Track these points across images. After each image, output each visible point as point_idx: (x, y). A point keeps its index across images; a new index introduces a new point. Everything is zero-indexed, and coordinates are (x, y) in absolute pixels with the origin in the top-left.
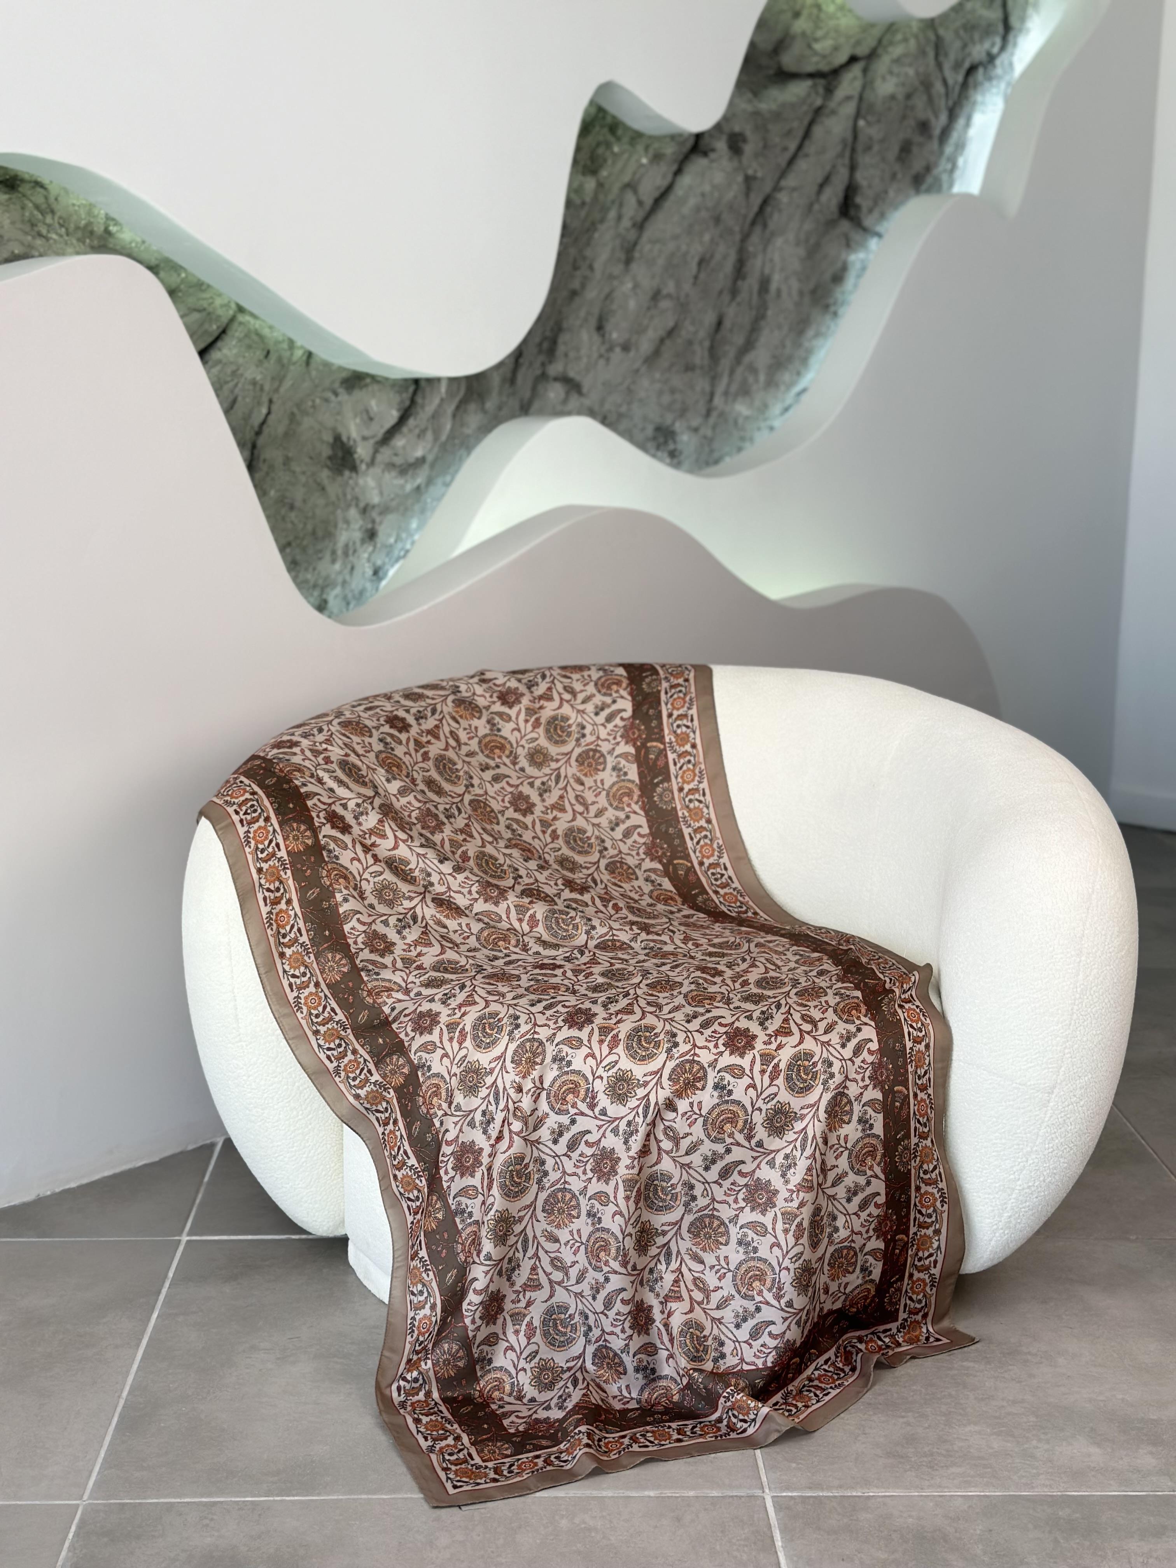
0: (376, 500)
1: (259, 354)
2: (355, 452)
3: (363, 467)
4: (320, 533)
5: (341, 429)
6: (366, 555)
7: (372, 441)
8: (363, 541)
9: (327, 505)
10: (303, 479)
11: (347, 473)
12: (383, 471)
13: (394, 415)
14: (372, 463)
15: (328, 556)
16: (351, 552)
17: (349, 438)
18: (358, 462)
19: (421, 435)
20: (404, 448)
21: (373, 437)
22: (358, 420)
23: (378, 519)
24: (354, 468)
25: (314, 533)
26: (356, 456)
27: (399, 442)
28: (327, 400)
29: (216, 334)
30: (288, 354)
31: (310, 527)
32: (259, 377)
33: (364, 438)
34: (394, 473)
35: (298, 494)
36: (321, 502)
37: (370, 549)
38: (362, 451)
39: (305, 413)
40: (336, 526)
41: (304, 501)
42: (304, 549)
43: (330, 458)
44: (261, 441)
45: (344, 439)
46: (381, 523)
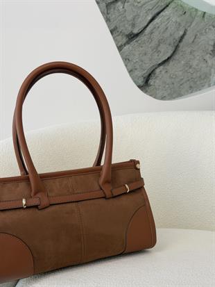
1: (181, 13)
4: (203, 77)
9: (207, 67)
10: (198, 57)
15: (207, 85)
25: (200, 77)
29: (163, 7)
30: (195, 13)
31: (198, 75)
32: (178, 20)
35: (194, 63)
36: (204, 65)
39: (201, 34)
40: (210, 75)
41: (197, 65)
42: (195, 83)
44: (181, 45)
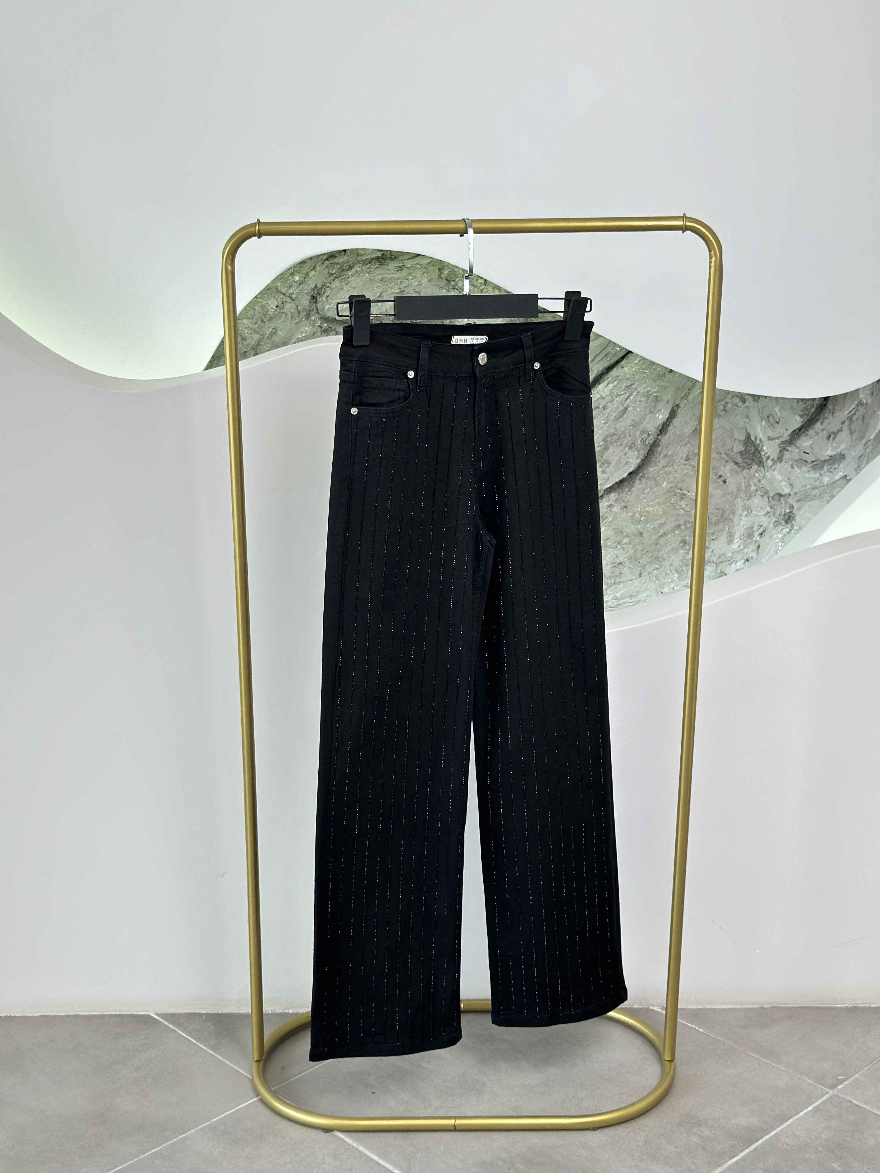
0: (786, 490)
2: (762, 450)
3: (770, 463)
5: (749, 430)
6: (780, 536)
7: (778, 442)
8: (776, 524)
11: (755, 467)
12: (792, 467)
13: (797, 421)
14: (780, 459)
16: (756, 534)
17: (756, 437)
18: (764, 459)
19: (832, 436)
20: (811, 446)
21: (778, 438)
22: (764, 423)
23: (796, 506)
24: (761, 463)
26: (762, 453)
27: (805, 442)
28: (736, 405)
33: (770, 439)
34: (805, 469)
36: (719, 492)
37: (787, 530)
38: (769, 449)
40: (734, 513)
43: (741, 453)
45: (753, 438)
46: (799, 509)
